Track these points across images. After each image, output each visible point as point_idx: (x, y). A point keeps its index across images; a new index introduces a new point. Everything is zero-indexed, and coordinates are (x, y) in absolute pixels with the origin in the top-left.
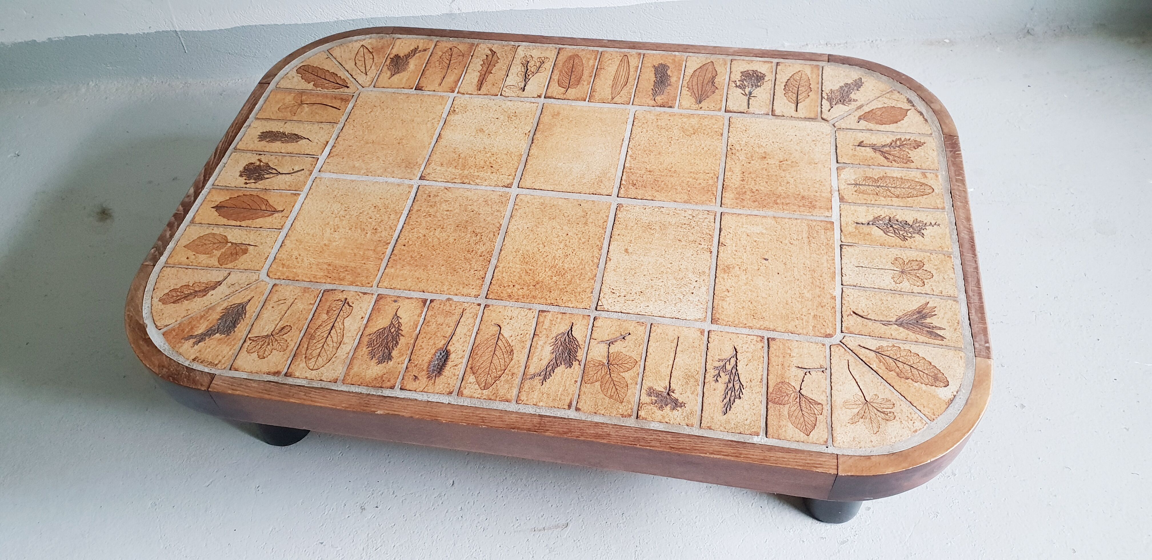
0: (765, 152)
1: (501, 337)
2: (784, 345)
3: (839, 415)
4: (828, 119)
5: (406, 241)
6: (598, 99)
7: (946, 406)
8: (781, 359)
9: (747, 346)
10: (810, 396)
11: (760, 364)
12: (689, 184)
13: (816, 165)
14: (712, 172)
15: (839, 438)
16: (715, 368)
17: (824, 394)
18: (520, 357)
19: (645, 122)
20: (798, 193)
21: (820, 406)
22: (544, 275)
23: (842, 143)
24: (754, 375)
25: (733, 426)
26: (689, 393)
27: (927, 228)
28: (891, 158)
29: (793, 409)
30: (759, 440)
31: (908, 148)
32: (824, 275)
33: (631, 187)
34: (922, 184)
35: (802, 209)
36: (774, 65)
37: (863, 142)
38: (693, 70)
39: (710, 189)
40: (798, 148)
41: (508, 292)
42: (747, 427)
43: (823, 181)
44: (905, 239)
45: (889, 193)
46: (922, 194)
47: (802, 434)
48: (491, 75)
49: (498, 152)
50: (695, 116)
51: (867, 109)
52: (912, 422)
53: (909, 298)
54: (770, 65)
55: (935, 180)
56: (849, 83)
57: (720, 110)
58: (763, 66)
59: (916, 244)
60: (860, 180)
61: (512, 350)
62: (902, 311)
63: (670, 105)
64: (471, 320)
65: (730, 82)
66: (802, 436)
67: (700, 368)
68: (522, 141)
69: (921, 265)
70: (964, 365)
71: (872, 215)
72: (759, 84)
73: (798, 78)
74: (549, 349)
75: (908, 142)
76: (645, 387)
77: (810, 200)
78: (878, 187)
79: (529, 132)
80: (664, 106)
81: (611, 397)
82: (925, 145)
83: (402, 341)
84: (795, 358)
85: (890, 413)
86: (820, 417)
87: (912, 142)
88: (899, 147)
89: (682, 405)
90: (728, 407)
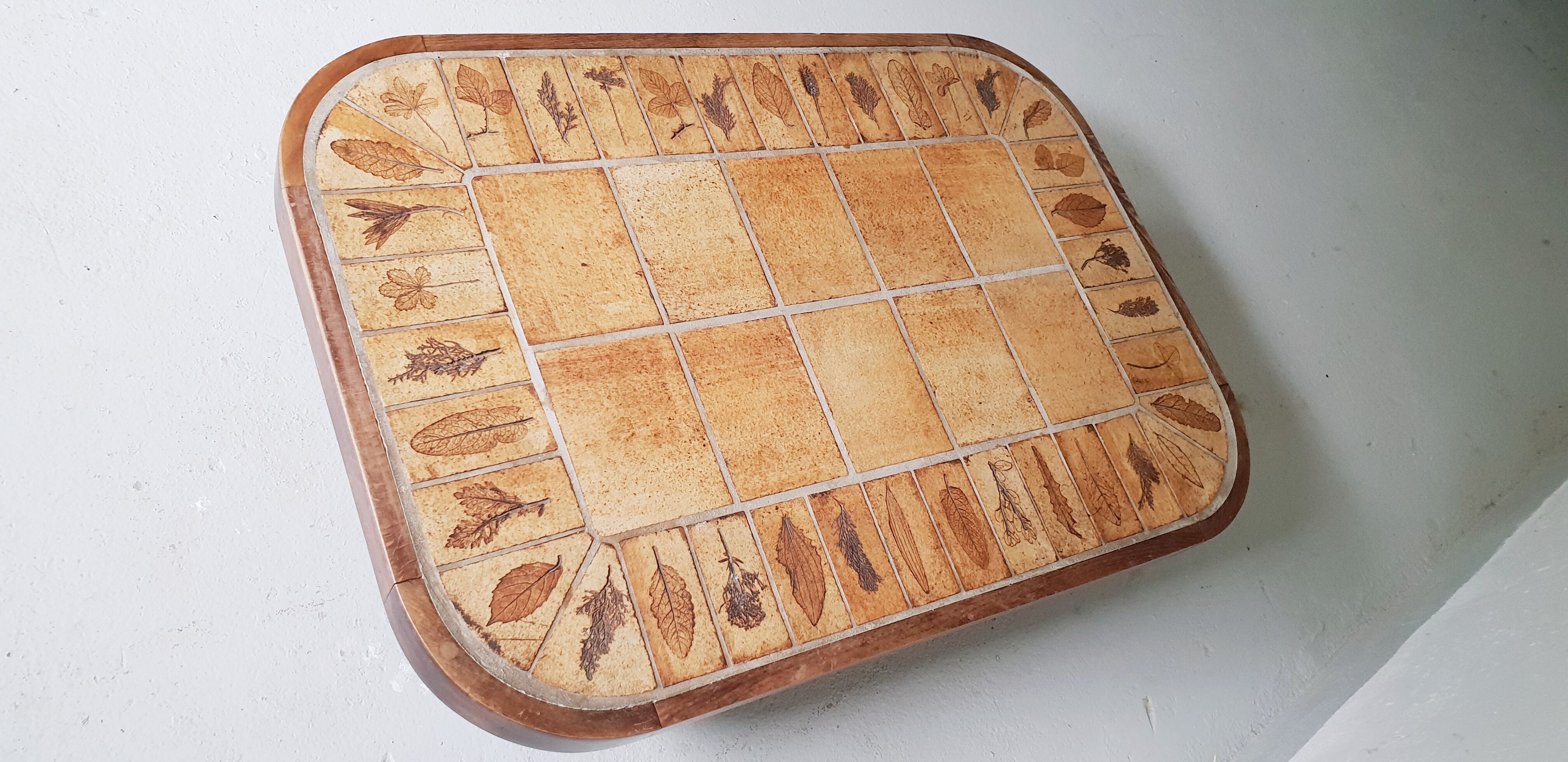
0: (660, 446)
1: (778, 114)
2: (520, 155)
3: (439, 90)
4: (604, 548)
5: (930, 203)
6: (903, 480)
7: (328, 120)
8: (517, 139)
9: (556, 148)
10: (473, 105)
11: (534, 129)
12: (721, 359)
13: (586, 442)
14: (705, 389)
15: (431, 67)
16: (575, 117)
17: (460, 110)
18: (751, 99)
19: (827, 455)
20: (590, 383)
21: (460, 96)
22: (788, 191)
23: (568, 499)
24: (535, 116)
25: (534, 63)
26: (587, 88)
27: (405, 371)
28: (490, 494)
29: (485, 88)
30: (504, 54)
31: (470, 524)
32: (512, 258)
33: (779, 334)
34: (429, 452)
35: (574, 356)
36: (729, 659)
37: (540, 514)
38: (828, 592)
39: (693, 357)
40: (621, 469)
41: (806, 163)
42: (520, 64)
43: (567, 415)
44: (431, 341)
45: (473, 418)
46: (426, 432)
47: (467, 65)
48: (1043, 483)
49: (942, 348)
50: (776, 490)
51: (556, 596)
52: (362, 96)
53: (401, 249)
54: (735, 653)
55: (414, 466)
56: (603, 657)
57: (753, 513)
58: (742, 646)
59: (413, 337)
60: (519, 433)
61: (761, 103)
62: (405, 229)
63: (816, 499)
64: (815, 127)
65: (768, 584)
66: (466, 63)
67: (589, 115)
68: (931, 375)
69: (399, 305)
70: (317, 173)
71: (484, 371)
72: (729, 596)
73: (682, 635)
74: (732, 110)
75: (472, 539)
76: (628, 86)
77: (571, 374)
78: (491, 426)
79: (934, 392)
80: (822, 493)
81: (652, 72)
82: (445, 542)
83: (851, 97)
84: (504, 143)
85: (387, 102)
86: (457, 85)
87: (467, 541)
88: (485, 523)
89: (587, 75)
90: (546, 80)
